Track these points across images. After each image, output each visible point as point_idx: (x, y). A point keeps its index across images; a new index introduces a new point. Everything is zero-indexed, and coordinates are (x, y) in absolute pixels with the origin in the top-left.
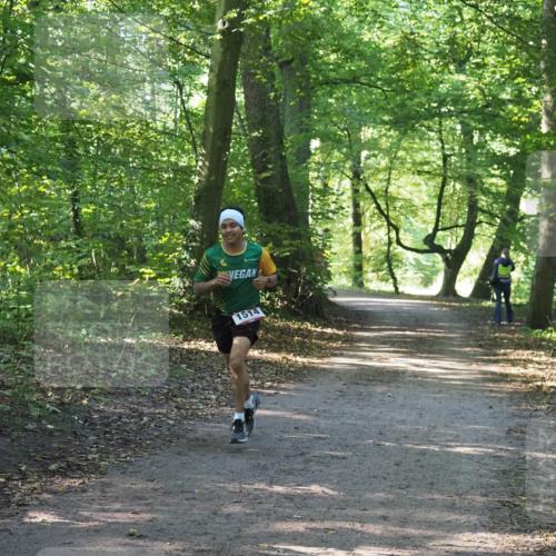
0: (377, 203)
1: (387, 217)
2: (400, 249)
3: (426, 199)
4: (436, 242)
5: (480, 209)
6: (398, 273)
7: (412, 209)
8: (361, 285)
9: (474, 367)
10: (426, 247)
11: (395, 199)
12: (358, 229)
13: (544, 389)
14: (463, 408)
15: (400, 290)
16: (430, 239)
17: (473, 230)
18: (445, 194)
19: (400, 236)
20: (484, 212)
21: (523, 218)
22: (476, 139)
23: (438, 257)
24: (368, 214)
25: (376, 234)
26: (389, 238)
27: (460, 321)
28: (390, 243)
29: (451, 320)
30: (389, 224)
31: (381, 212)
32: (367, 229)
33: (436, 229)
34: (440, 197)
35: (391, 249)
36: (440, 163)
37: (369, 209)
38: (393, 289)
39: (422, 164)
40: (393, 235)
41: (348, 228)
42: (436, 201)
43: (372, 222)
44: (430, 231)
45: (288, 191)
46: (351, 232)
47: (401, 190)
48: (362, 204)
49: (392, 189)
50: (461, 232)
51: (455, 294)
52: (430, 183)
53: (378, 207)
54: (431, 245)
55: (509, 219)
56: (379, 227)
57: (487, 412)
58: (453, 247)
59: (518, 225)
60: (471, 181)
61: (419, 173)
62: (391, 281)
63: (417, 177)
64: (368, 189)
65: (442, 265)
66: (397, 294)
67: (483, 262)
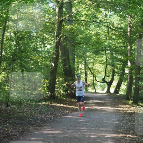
0: (90, 71)
1: (93, 74)
2: (96, 82)
3: (102, 70)
4: (105, 80)
5: (115, 72)
6: (96, 88)
7: (99, 72)
8: (87, 90)
9: (113, 108)
10: (103, 81)
11: (95, 70)
12: (86, 77)
13: (127, 112)
14: (110, 116)
15: (97, 92)
16: (103, 79)
17: (114, 77)
18: (107, 68)
19: (96, 78)
20: (116, 72)
21: (126, 74)
22: (114, 56)
23: (105, 83)
24: (88, 73)
25: (90, 78)
26: (94, 79)
27: (111, 99)
28: (94, 80)
29: (109, 99)
30: (94, 76)
31: (92, 73)
32: (88, 77)
33: (105, 77)
34: (106, 69)
35: (94, 81)
36: (106, 60)
37: (89, 72)
38: (95, 91)
39: (101, 61)
40: (95, 78)
41: (84, 77)
42: (105, 70)
43: (89, 75)
44: (104, 77)
45: (71, 69)
46: (84, 78)
47: (96, 67)
48: (87, 71)
49: (94, 67)
50: (111, 77)
51: (110, 92)
52: (103, 65)
53: (91, 71)
54: (104, 81)
55: (122, 75)
56: (91, 76)
57: (114, 117)
58: (109, 81)
59: (125, 76)
60: (113, 65)
61: (101, 63)
62: (94, 89)
63: (100, 64)
64: (88, 67)
65: (107, 85)
66: (96, 93)
67: (116, 85)
